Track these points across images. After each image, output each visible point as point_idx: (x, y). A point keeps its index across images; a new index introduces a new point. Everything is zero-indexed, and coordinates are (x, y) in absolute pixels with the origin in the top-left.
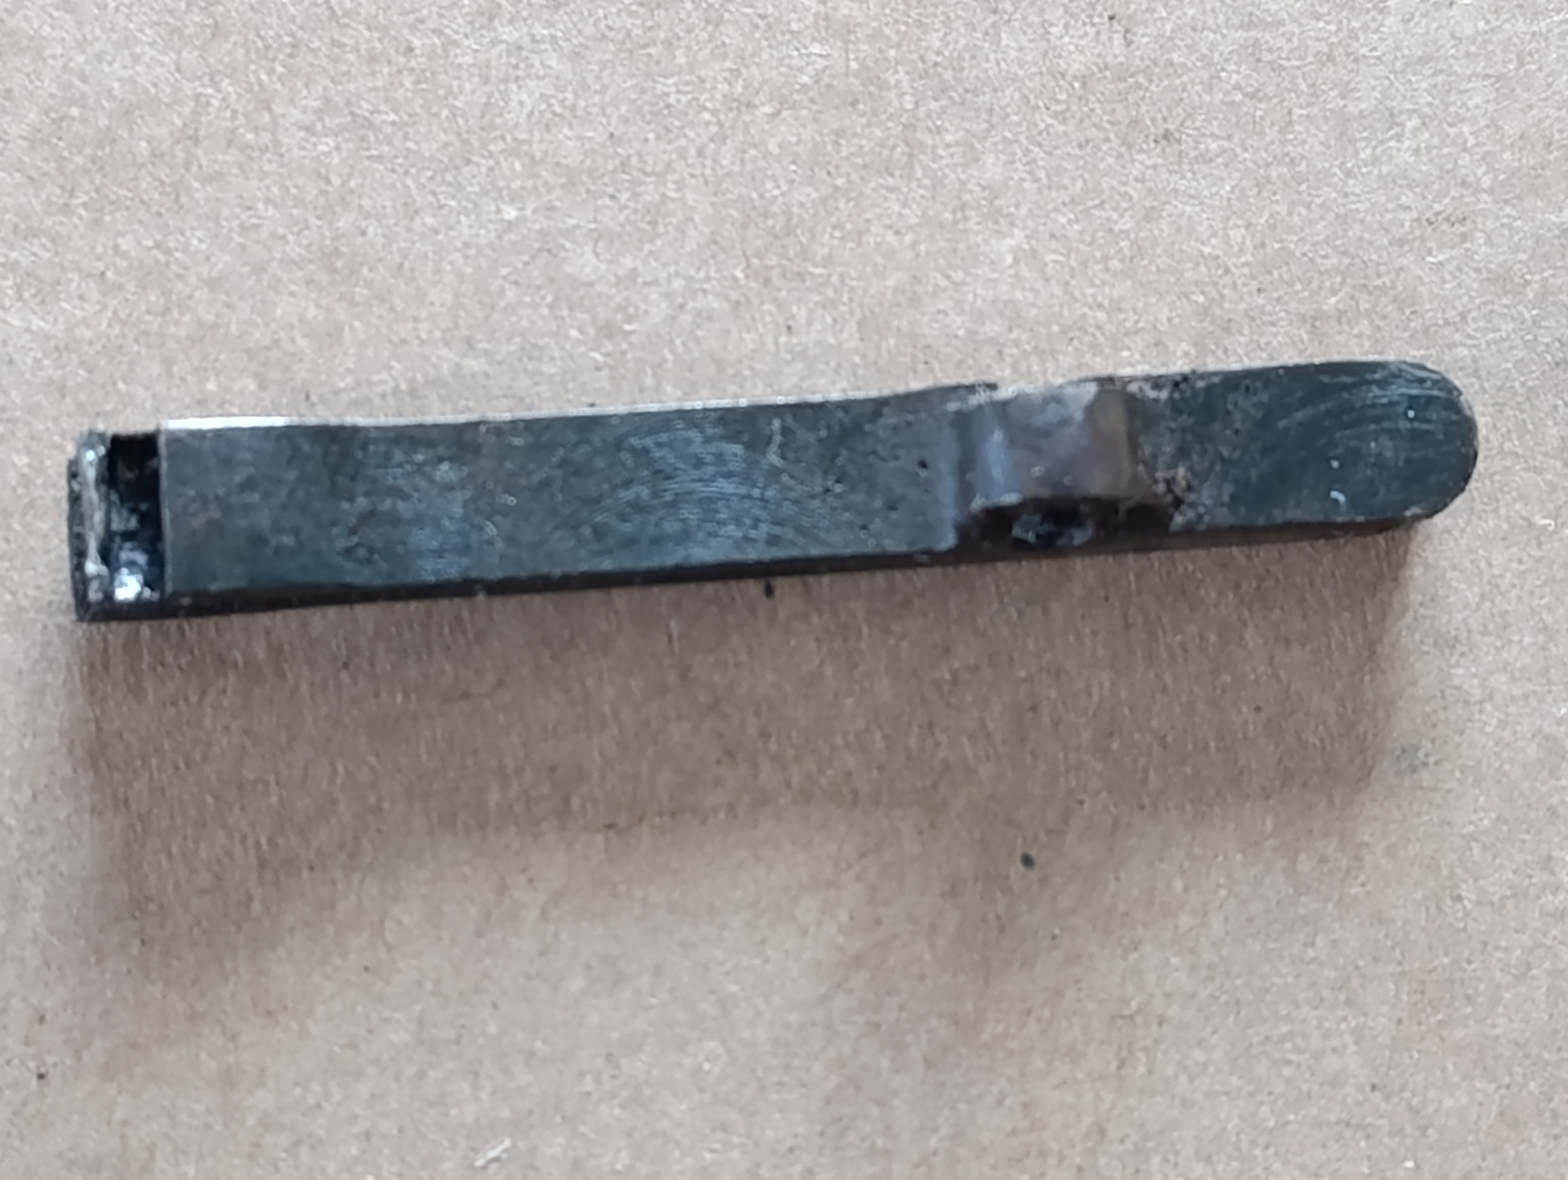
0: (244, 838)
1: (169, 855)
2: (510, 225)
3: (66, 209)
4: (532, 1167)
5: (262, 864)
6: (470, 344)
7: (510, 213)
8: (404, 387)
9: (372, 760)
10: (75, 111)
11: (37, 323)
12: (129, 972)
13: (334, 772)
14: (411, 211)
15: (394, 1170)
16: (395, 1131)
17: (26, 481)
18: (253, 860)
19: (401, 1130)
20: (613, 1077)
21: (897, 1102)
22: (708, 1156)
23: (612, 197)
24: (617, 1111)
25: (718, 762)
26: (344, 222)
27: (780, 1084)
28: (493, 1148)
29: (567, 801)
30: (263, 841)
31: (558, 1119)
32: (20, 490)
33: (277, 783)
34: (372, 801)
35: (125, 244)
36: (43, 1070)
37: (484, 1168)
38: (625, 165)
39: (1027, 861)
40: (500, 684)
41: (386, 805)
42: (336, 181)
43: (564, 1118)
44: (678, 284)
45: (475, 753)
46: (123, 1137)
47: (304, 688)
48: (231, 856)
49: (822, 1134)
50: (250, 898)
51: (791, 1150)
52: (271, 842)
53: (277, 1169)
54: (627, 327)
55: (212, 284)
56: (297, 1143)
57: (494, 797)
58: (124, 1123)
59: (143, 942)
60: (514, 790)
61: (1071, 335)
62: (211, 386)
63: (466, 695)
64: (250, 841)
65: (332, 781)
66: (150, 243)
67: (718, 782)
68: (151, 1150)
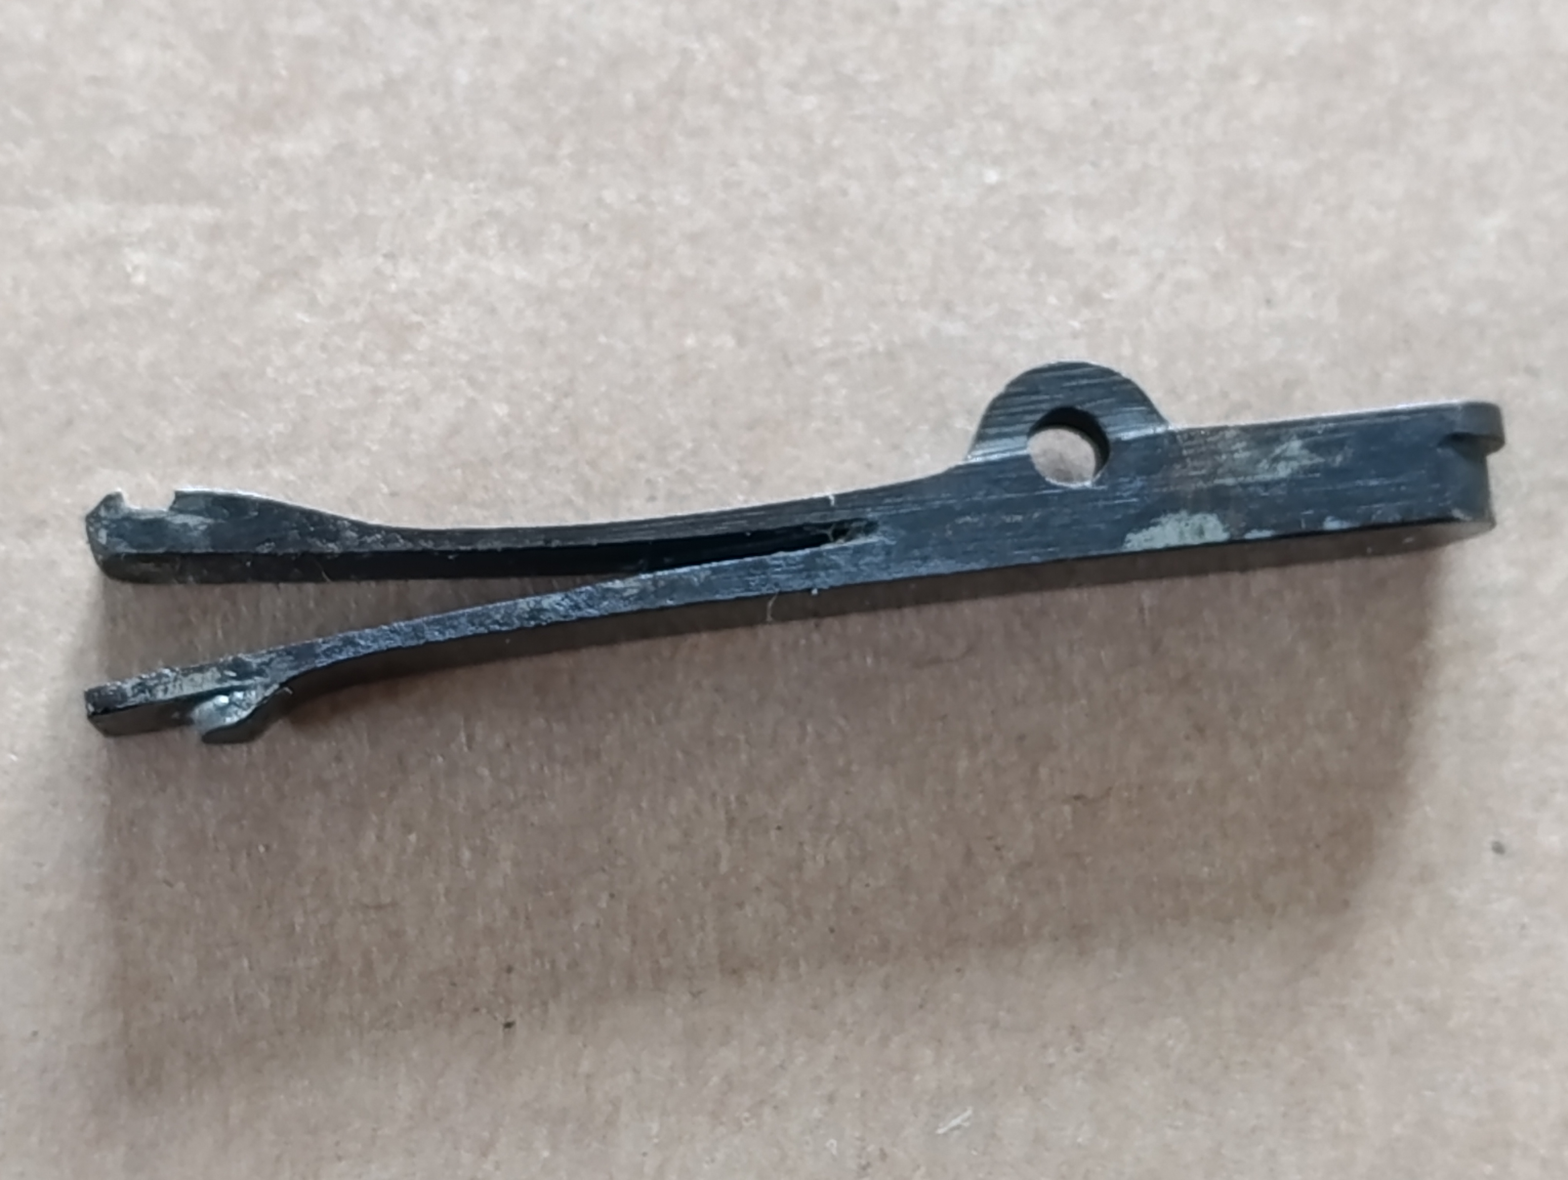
0: (714, 795)
1: (639, 808)
2: (992, 189)
3: (551, 159)
4: (993, 1136)
5: (731, 822)
6: (948, 308)
7: (992, 176)
8: (881, 348)
9: (842, 722)
10: (562, 62)
11: (520, 273)
12: (598, 925)
13: (804, 734)
14: (892, 171)
15: (857, 1134)
16: (858, 1095)
17: (505, 431)
18: (722, 816)
19: (864, 1094)
20: (1078, 1050)
21: (1361, 1087)
22: (1170, 1133)
23: (1094, 164)
24: (1079, 1083)
25: (1187, 738)
26: (827, 180)
27: (1244, 1063)
28: (955, 1117)
29: (1034, 770)
30: (732, 798)
31: (1021, 1089)
32: (500, 439)
33: (747, 742)
34: (841, 762)
35: (609, 196)
36: (510, 1020)
37: (945, 1135)
38: (1108, 131)
39: (1499, 849)
40: (971, 650)
41: (855, 768)
42: (819, 140)
43: (1025, 1089)
44: (1158, 254)
45: (944, 718)
46: (588, 1089)
47: (776, 648)
48: (698, 811)
49: (1285, 1115)
50: (718, 855)
51: (1254, 1130)
52: (740, 800)
53: (741, 1128)
54: (1106, 296)
55: (694, 239)
56: (762, 1102)
57: (962, 765)
58: (589, 1076)
59: (612, 896)
60: (982, 757)
62: (690, 341)
63: (937, 661)
64: (719, 799)
65: (801, 740)
66: (632, 196)
67: (1188, 757)
68: (616, 1104)
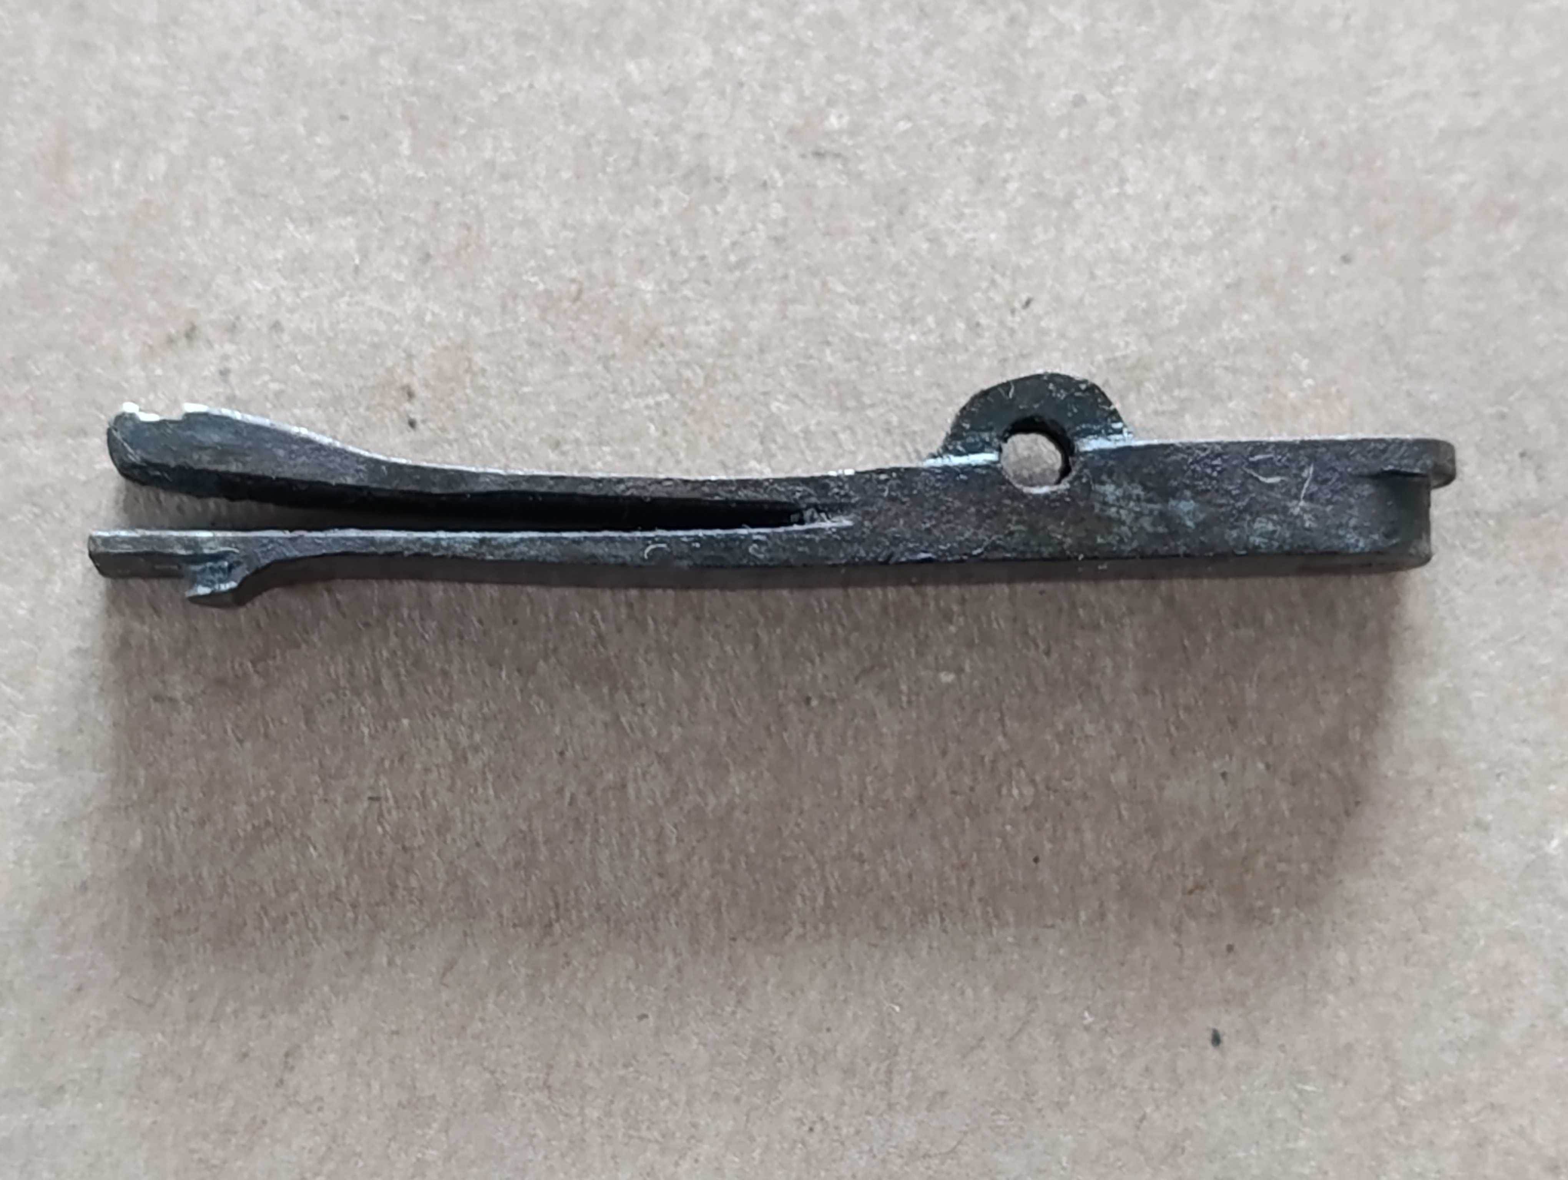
61: (1498, 771)
